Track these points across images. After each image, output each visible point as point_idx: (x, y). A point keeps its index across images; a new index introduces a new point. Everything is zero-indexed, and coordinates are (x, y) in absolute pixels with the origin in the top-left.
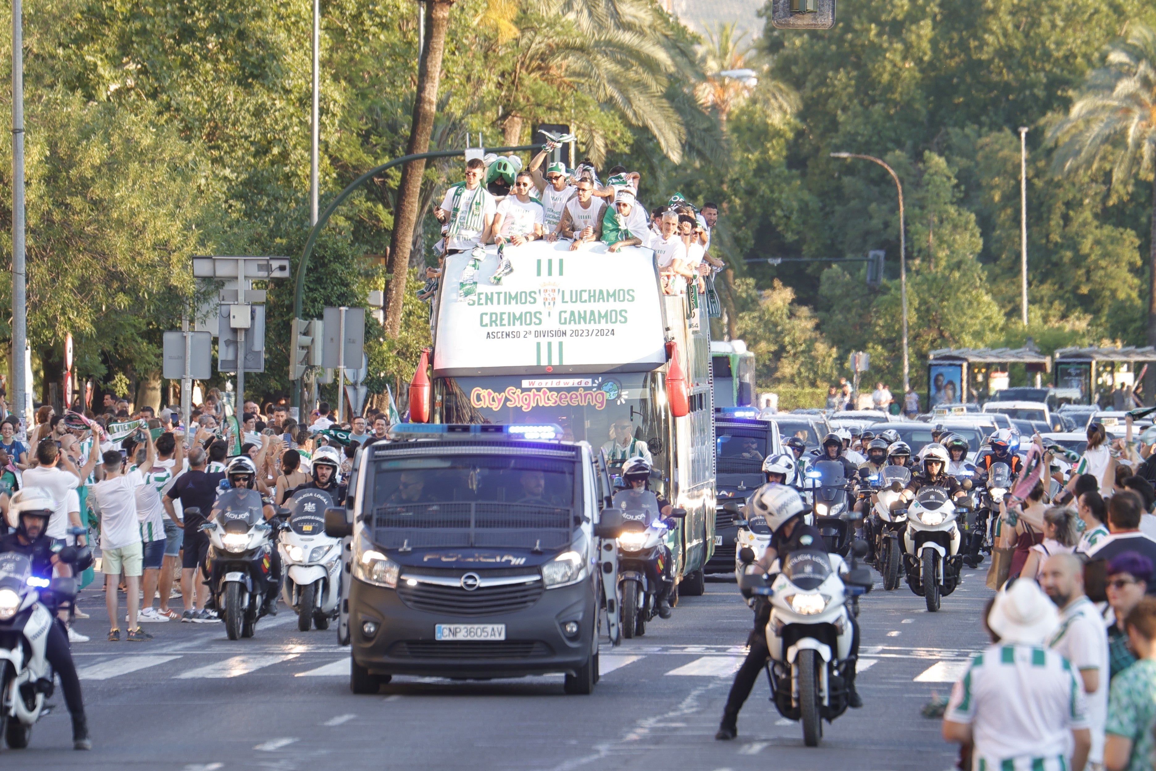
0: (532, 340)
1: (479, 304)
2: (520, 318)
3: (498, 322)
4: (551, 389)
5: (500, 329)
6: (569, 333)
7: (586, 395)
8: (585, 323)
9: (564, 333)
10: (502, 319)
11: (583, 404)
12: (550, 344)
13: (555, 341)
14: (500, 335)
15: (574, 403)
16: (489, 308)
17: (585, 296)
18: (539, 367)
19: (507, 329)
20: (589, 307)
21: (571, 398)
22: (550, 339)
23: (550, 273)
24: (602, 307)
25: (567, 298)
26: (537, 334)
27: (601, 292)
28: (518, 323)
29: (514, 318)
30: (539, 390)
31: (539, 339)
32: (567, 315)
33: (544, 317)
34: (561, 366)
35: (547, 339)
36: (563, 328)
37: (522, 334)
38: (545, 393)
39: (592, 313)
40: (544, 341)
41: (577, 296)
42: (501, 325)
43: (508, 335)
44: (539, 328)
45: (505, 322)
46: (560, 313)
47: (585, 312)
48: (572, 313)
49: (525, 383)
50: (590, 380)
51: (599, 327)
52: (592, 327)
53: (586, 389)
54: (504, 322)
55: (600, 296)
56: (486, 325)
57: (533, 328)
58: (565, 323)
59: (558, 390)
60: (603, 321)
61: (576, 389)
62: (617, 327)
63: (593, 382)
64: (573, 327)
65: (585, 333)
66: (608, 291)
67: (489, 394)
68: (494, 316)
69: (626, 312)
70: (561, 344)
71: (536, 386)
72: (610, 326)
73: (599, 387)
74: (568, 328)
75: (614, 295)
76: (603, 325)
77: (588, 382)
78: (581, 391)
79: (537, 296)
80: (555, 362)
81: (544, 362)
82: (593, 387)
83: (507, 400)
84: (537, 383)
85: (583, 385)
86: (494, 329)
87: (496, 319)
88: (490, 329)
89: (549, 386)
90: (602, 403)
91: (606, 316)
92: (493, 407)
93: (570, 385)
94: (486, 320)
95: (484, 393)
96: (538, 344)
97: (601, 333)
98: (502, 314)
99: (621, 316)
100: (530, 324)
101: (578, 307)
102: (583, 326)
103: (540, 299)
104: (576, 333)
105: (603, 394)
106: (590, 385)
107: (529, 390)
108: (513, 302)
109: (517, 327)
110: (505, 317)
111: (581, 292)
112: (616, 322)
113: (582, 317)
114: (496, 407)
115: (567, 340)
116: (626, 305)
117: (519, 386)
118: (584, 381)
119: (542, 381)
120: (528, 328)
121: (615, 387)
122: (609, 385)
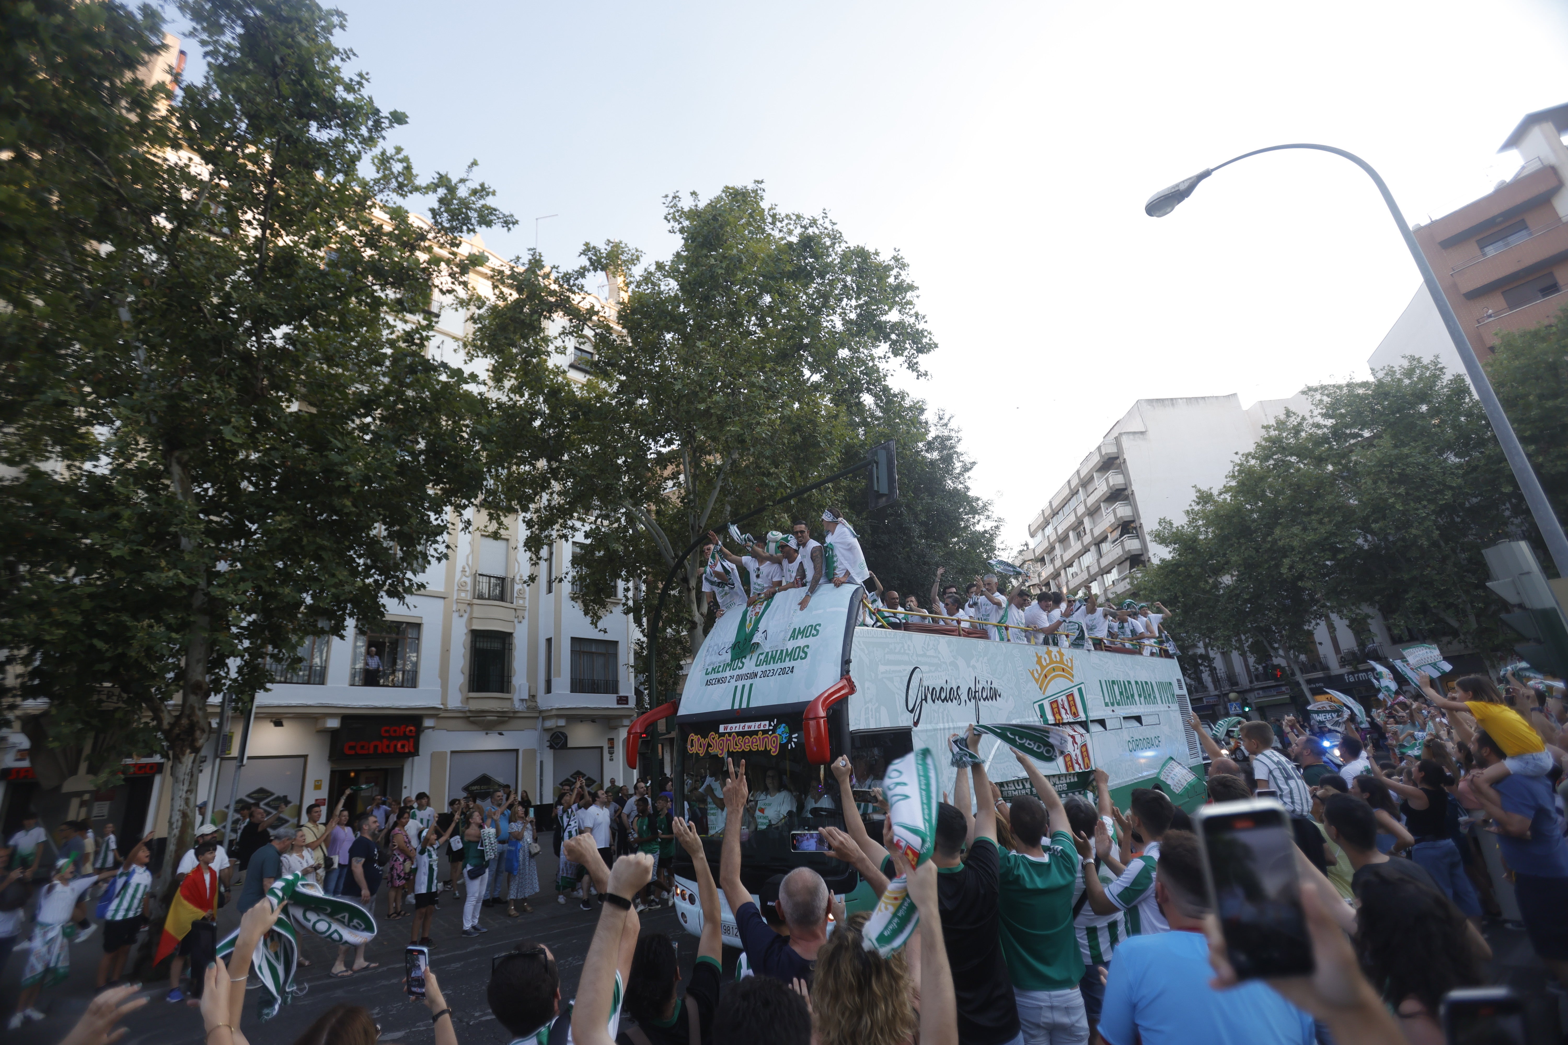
4: (738, 734)
5: (716, 676)
6: (760, 675)
7: (763, 739)
8: (774, 663)
9: (757, 675)
10: (720, 666)
11: (761, 749)
12: (744, 686)
13: (747, 683)
15: (754, 748)
18: (732, 710)
19: (719, 676)
21: (753, 743)
22: (745, 682)
24: (791, 645)
26: (739, 677)
27: (795, 630)
29: (728, 664)
30: (730, 734)
31: (738, 683)
32: (763, 657)
34: (748, 709)
36: (756, 669)
37: (729, 679)
38: (734, 738)
39: (782, 652)
40: (740, 684)
43: (719, 681)
44: (740, 672)
45: (721, 669)
47: (777, 652)
48: (768, 654)
49: (722, 729)
50: (767, 723)
51: (783, 665)
52: (778, 666)
53: (765, 732)
55: (793, 634)
56: (709, 673)
57: (738, 672)
58: (759, 665)
59: (742, 734)
60: (788, 659)
61: (756, 733)
62: (796, 664)
63: (770, 725)
64: (764, 668)
65: (771, 674)
66: (799, 629)
67: (698, 740)
69: (808, 646)
70: (751, 685)
71: (729, 731)
72: (792, 664)
73: (775, 730)
74: (761, 669)
75: (803, 632)
76: (787, 664)
77: (765, 725)
78: (760, 735)
80: (744, 706)
81: (736, 707)
82: (769, 730)
83: (709, 745)
84: (730, 728)
85: (762, 728)
86: (712, 676)
88: (710, 677)
89: (738, 730)
90: (775, 747)
91: (791, 654)
92: (700, 752)
93: (753, 728)
95: (695, 738)
96: (736, 688)
97: (783, 671)
99: (803, 653)
102: (772, 666)
104: (765, 674)
105: (777, 738)
106: (767, 728)
107: (723, 735)
109: (727, 673)
112: (797, 658)
114: (702, 753)
115: (757, 681)
116: (810, 641)
117: (717, 731)
118: (763, 723)
119: (734, 725)
120: (733, 673)
121: (787, 730)
122: (782, 728)
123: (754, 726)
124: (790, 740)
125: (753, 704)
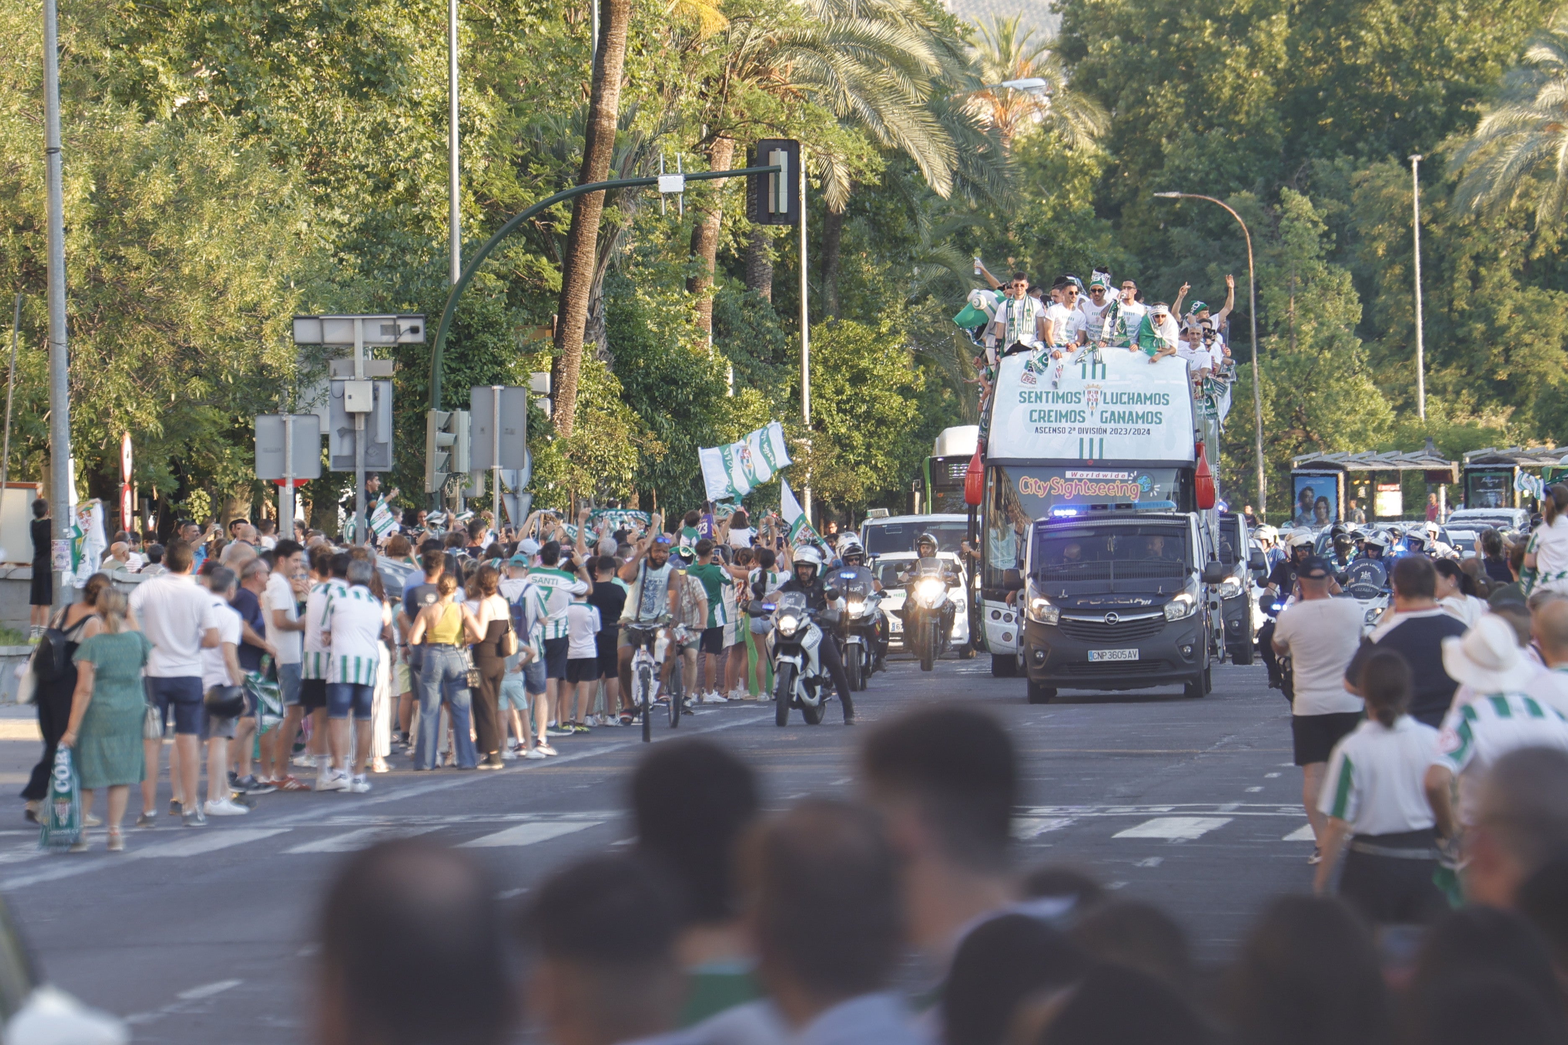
0: (1076, 435)
1: (1029, 402)
2: (1066, 416)
3: (1046, 419)
4: (1091, 480)
5: (1047, 425)
6: (1109, 431)
7: (1122, 487)
8: (1124, 422)
9: (1105, 431)
10: (1050, 416)
11: (1120, 494)
12: (1091, 440)
13: (1096, 438)
14: (1047, 430)
16: (1038, 406)
17: (1125, 398)
18: (1081, 460)
19: (1054, 425)
20: (1127, 408)
21: (1109, 489)
22: (1092, 436)
23: (1094, 377)
24: (1139, 409)
25: (1108, 399)
26: (1081, 431)
27: (1139, 395)
28: (1063, 420)
29: (1060, 416)
30: (1080, 480)
31: (1082, 435)
32: (1108, 415)
33: (1087, 415)
34: (1101, 460)
35: (1089, 436)
36: (1104, 426)
37: (1067, 430)
38: (1085, 483)
39: (1131, 413)
40: (1086, 437)
41: (1117, 398)
42: (1049, 421)
43: (1054, 430)
44: (1082, 425)
45: (1053, 419)
46: (1102, 412)
47: (1124, 412)
48: (1113, 413)
49: (1069, 474)
50: (1126, 474)
51: (1137, 426)
52: (1130, 426)
53: (1122, 481)
54: (1051, 419)
55: (1140, 399)
56: (1035, 421)
57: (1077, 425)
58: (1106, 422)
59: (1097, 481)
60: (1140, 421)
61: (1114, 481)
62: (1152, 427)
63: (1129, 476)
64: (1113, 425)
65: (1124, 432)
66: (1145, 395)
67: (1036, 483)
68: (1042, 413)
69: (1161, 414)
70: (1101, 440)
71: (1078, 477)
73: (1135, 480)
74: (1109, 426)
75: (1151, 398)
76: (1140, 425)
77: (1124, 475)
78: (1118, 483)
79: (1081, 397)
80: (1096, 456)
81: (1086, 456)
82: (1128, 480)
83: (1051, 488)
84: (1079, 474)
85: (1120, 477)
86: (1042, 424)
87: (1044, 416)
88: (1039, 425)
89: (1089, 477)
90: (1136, 495)
91: (1143, 417)
93: (1108, 477)
94: (1035, 416)
95: (1031, 481)
96: (1082, 440)
97: (1138, 432)
98: (1049, 411)
99: (1157, 418)
100: (1075, 421)
101: (1118, 408)
102: (1121, 425)
103: (1084, 400)
104: (1115, 431)
105: (1137, 486)
106: (1126, 477)
107: (1072, 480)
108: (1060, 401)
109: (1064, 424)
110: (1053, 414)
111: (1121, 394)
112: (1151, 423)
113: (1121, 417)
114: (1041, 494)
115: (1107, 437)
116: (1160, 408)
117: (1063, 476)
118: (1121, 474)
119: (1085, 473)
120: (1073, 425)
121: (1149, 480)
122: (1143, 479)
123: (1110, 475)
124: (1152, 489)
125: (1106, 457)
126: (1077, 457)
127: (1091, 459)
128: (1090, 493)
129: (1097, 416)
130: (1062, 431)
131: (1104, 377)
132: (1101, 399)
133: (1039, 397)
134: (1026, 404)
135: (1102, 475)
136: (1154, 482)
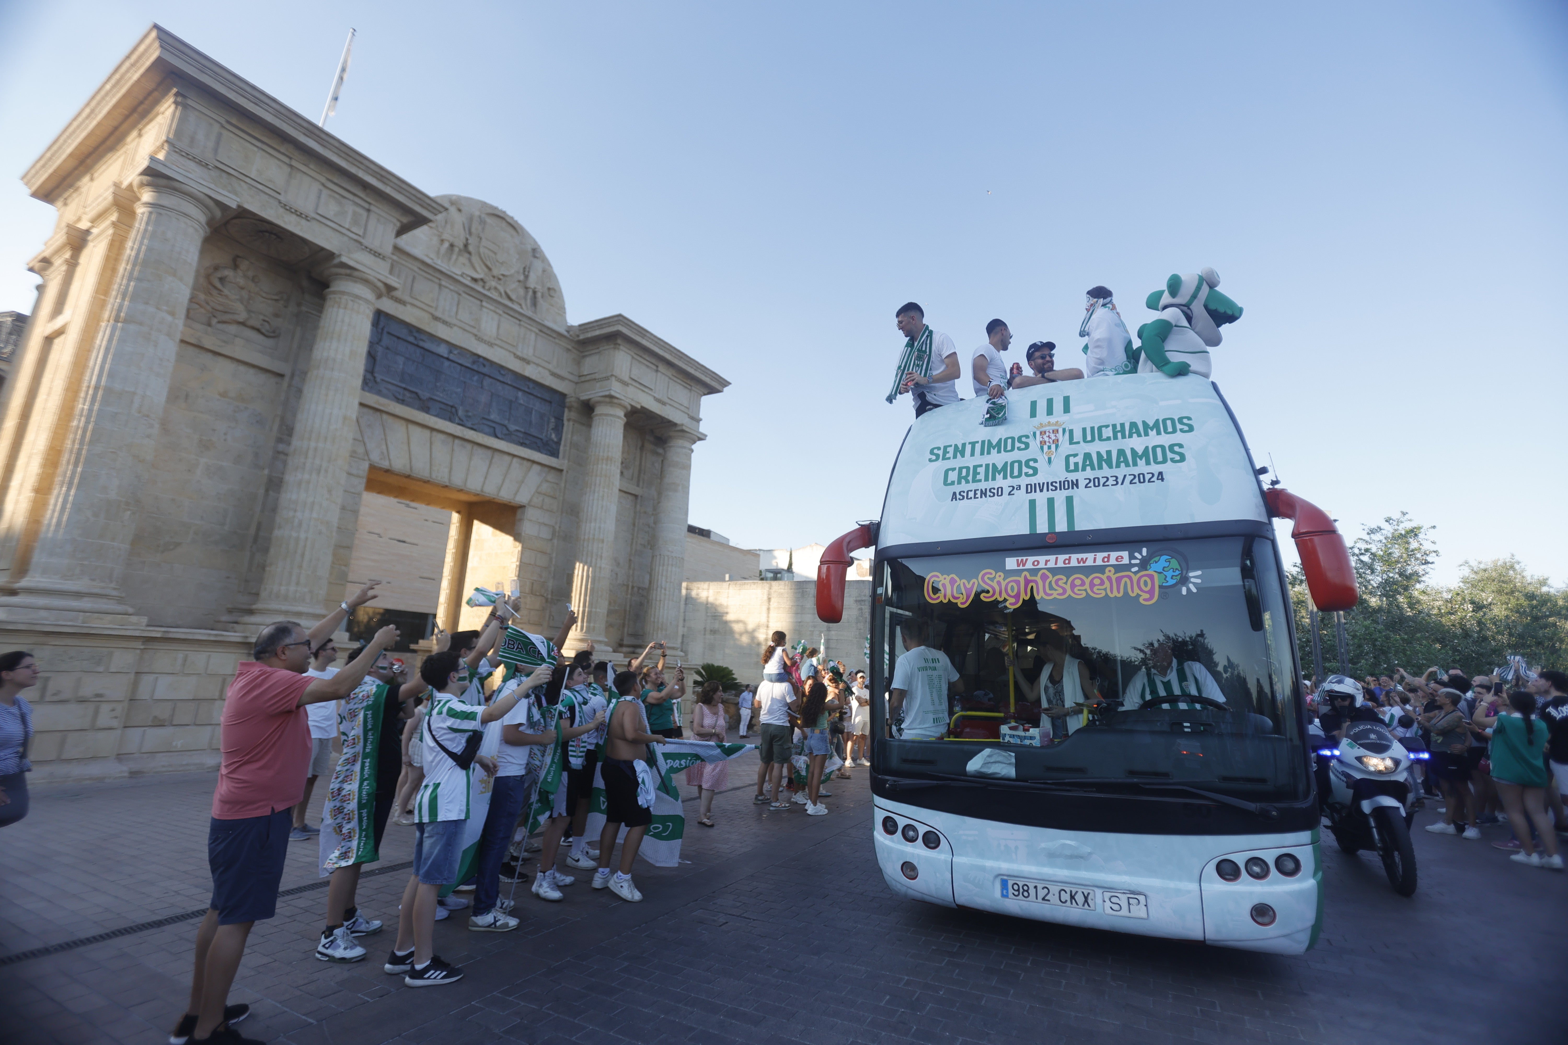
0: (1022, 497)
1: (944, 459)
2: (1005, 470)
3: (970, 478)
4: (1054, 571)
5: (972, 486)
6: (1082, 483)
7: (1119, 580)
8: (1110, 467)
9: (1075, 484)
10: (976, 473)
11: (1115, 593)
12: (1051, 502)
13: (1060, 496)
14: (971, 494)
15: (1099, 593)
16: (959, 462)
17: (1108, 432)
18: (1033, 536)
19: (983, 485)
20: (1113, 446)
21: (1092, 585)
22: (1051, 494)
23: (1050, 413)
24: (1137, 444)
25: (1078, 437)
26: (1030, 489)
27: (1133, 425)
28: (999, 477)
29: (993, 471)
30: (1034, 572)
31: (1032, 496)
32: (1079, 459)
33: (1042, 465)
34: (1071, 532)
35: (1046, 495)
36: (1072, 477)
37: (1006, 490)
38: (1044, 578)
39: (1121, 452)
40: (1041, 498)
41: (1094, 434)
42: (975, 480)
43: (984, 493)
44: (1033, 480)
45: (981, 476)
46: (1067, 458)
47: (1109, 453)
48: (1087, 456)
49: (1011, 563)
50: (1125, 554)
51: (1136, 471)
52: (1122, 471)
53: (1118, 568)
54: (978, 477)
56: (953, 483)
57: (1024, 481)
58: (1076, 469)
59: (1068, 571)
60: (1141, 463)
61: (1101, 569)
62: (1167, 468)
63: (1132, 557)
64: (1090, 474)
65: (1111, 481)
66: (1144, 423)
67: (952, 582)
68: (964, 471)
69: (1181, 446)
70: (1069, 500)
71: (1029, 565)
72: (1155, 468)
73: (1144, 564)
74: (1081, 476)
75: (1157, 427)
76: (1142, 468)
78: (1110, 572)
79: (1031, 441)
80: (1061, 526)
81: (1042, 528)
82: (1130, 566)
83: (980, 590)
84: (1030, 561)
85: (1113, 561)
86: (964, 487)
87: (967, 475)
88: (957, 488)
89: (1051, 565)
90: (1151, 592)
91: (1147, 455)
92: (959, 602)
93: (1090, 562)
94: (953, 476)
95: (944, 579)
96: (1032, 503)
97: (1140, 478)
98: (975, 467)
99: (1173, 453)
100: (1020, 475)
101: (1097, 448)
102: (1106, 472)
103: (1034, 445)
104: (1095, 482)
105: (1151, 577)
106: (1126, 561)
107: (1017, 572)
108: (994, 452)
109: (999, 482)
110: (981, 470)
111: (1100, 428)
112: (1165, 461)
113: (1105, 460)
115: (1080, 494)
116: (1178, 438)
117: (1000, 567)
118: (1114, 555)
119: (1042, 559)
120: (1015, 482)
121: (1174, 563)
122: (1162, 561)
123: (1093, 558)
124: (1184, 580)
125: (1081, 525)
126: (1026, 531)
127: (1052, 533)
128: (1055, 595)
129: (1059, 464)
130: (1000, 492)
131: (1067, 409)
132: (1064, 440)
133: (959, 451)
134: (940, 462)
135: (1075, 559)
136: (1186, 565)
